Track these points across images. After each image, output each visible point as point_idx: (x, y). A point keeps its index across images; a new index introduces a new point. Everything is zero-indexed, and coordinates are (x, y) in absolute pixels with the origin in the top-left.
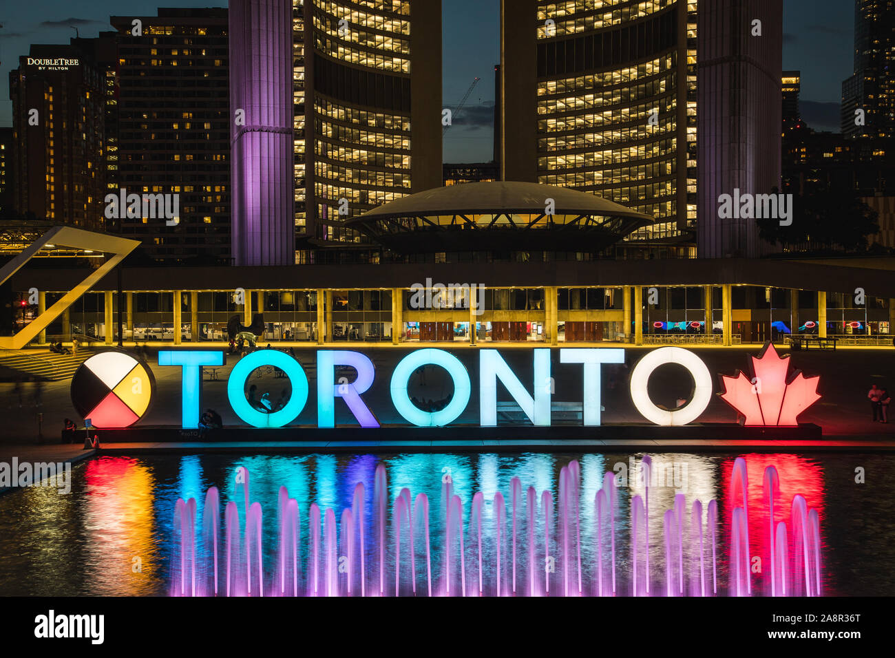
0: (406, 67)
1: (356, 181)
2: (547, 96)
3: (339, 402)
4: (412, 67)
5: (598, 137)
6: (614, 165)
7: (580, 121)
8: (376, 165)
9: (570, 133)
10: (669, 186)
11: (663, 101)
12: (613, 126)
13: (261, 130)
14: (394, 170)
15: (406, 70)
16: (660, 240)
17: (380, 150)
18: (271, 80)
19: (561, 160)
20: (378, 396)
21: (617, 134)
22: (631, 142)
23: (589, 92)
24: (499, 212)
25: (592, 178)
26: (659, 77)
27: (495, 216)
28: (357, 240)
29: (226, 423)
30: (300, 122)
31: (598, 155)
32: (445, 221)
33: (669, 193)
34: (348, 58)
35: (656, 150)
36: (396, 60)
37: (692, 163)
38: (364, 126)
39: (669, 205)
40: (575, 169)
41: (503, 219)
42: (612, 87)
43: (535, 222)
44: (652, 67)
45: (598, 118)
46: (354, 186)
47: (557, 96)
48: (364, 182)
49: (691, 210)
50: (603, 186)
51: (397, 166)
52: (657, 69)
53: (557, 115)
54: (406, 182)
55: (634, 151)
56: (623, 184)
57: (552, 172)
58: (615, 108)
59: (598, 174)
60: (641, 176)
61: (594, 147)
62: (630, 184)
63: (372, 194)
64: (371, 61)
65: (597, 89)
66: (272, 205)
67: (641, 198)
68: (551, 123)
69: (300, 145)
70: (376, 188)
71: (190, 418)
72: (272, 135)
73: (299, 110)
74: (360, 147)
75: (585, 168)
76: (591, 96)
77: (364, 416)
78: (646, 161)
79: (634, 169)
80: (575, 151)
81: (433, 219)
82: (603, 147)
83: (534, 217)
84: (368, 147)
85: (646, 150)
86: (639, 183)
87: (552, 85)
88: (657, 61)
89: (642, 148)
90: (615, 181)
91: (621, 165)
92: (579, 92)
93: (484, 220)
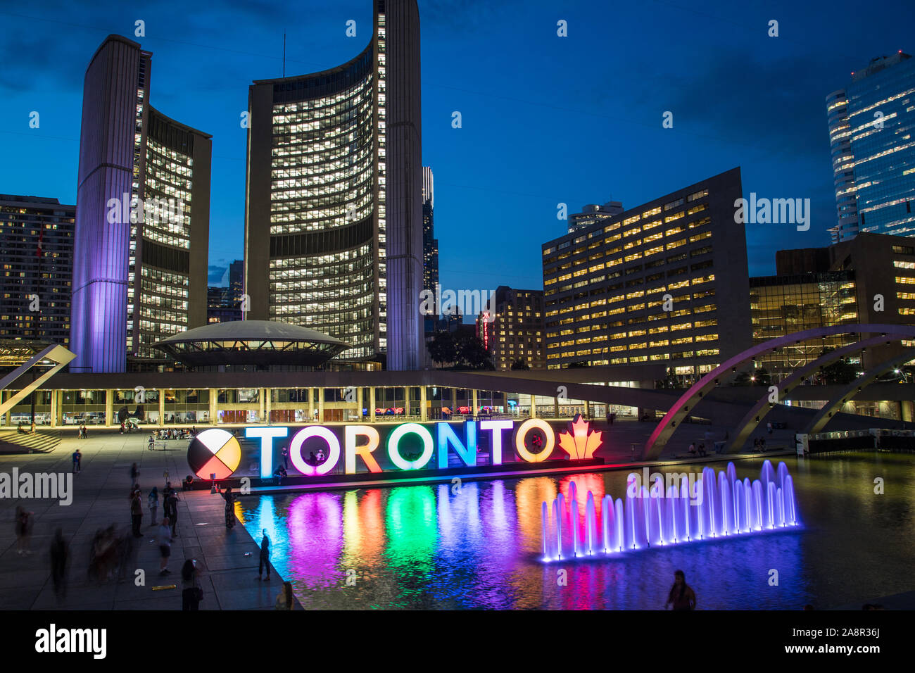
0: (186, 244)
1: (153, 317)
2: (276, 269)
3: (359, 458)
4: (191, 245)
5: (309, 295)
6: (319, 313)
7: (296, 285)
8: (166, 307)
9: (291, 292)
10: (355, 326)
11: (351, 276)
12: (318, 289)
13: (106, 281)
14: (177, 311)
15: (186, 247)
16: (349, 359)
17: (169, 297)
18: (115, 248)
19: (284, 308)
20: (381, 454)
21: (321, 294)
22: (329, 300)
23: (304, 268)
24: (266, 340)
25: (305, 321)
26: (349, 262)
27: (262, 342)
28: (152, 356)
29: (290, 474)
30: (132, 277)
31: (309, 306)
32: (229, 344)
33: (356, 331)
34: (151, 237)
35: (347, 304)
36: (181, 240)
37: (383, 314)
38: (159, 281)
39: (355, 337)
40: (294, 315)
41: (268, 345)
42: (318, 266)
43: (287, 347)
44: (344, 256)
45: (309, 284)
46: (151, 320)
47: (282, 269)
48: (158, 318)
49: (383, 342)
50: (312, 326)
51: (179, 308)
52: (347, 258)
53: (282, 280)
54: (185, 319)
55: (332, 305)
56: (324, 324)
57: (279, 316)
58: (320, 278)
59: (309, 318)
60: (337, 320)
61: (306, 302)
62: (330, 324)
63: (162, 326)
64: (165, 240)
65: (309, 266)
66: (112, 331)
67: (336, 333)
68: (278, 285)
69: (131, 292)
70: (165, 322)
71: (267, 470)
72: (114, 284)
73: (132, 269)
74: (156, 294)
75: (300, 314)
76: (305, 270)
77: (373, 466)
78: (340, 311)
79: (332, 316)
80: (295, 303)
81: (220, 343)
82: (312, 301)
83: (286, 343)
84: (160, 294)
85: (340, 304)
86: (335, 324)
87: (279, 262)
88: (347, 253)
89: (338, 303)
90: (320, 323)
91: (324, 313)
92: (297, 268)
93: (253, 345)
